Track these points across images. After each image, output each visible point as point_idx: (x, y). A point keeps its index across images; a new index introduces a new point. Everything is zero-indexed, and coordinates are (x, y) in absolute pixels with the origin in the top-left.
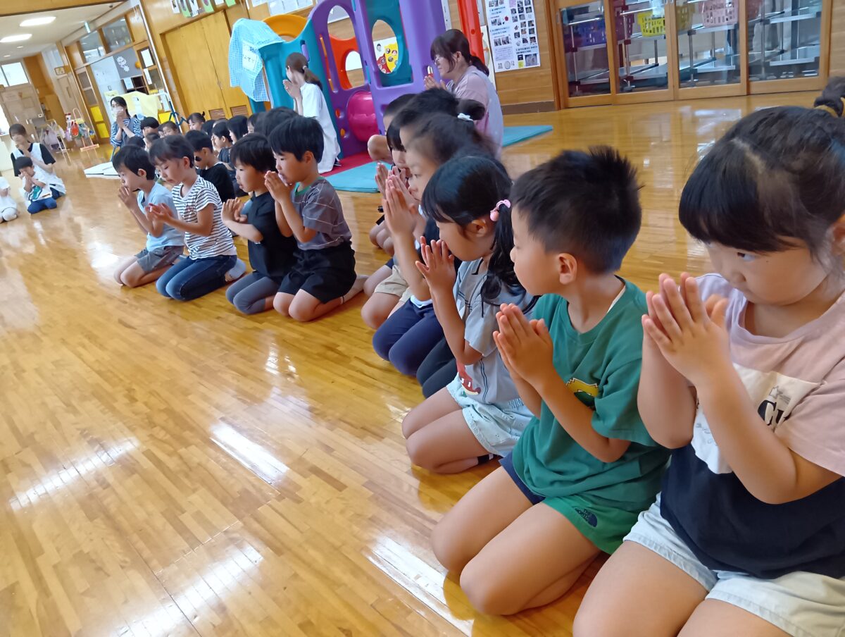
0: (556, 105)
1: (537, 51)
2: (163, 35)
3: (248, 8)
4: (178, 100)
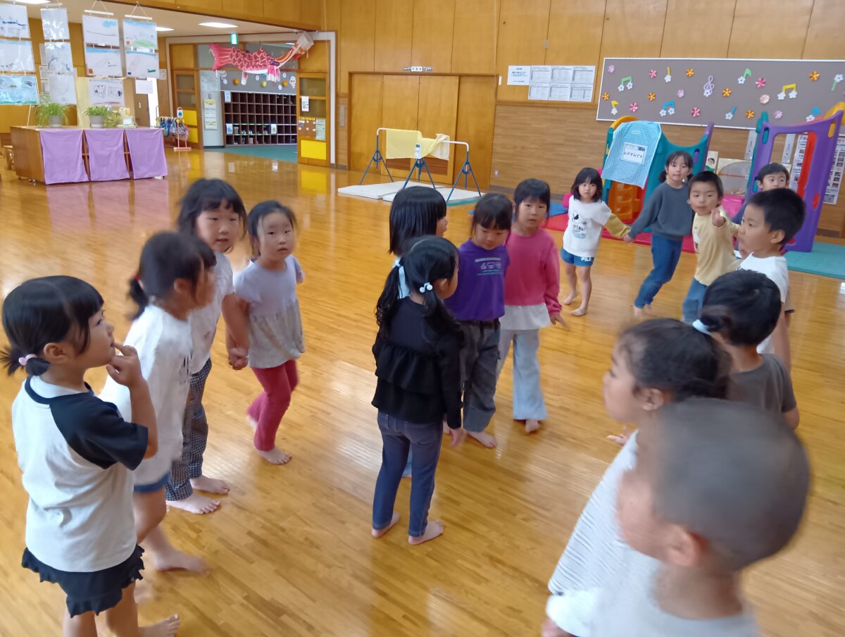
0: (841, 235)
1: (836, 195)
2: (351, 74)
3: (500, 84)
4: (344, 134)
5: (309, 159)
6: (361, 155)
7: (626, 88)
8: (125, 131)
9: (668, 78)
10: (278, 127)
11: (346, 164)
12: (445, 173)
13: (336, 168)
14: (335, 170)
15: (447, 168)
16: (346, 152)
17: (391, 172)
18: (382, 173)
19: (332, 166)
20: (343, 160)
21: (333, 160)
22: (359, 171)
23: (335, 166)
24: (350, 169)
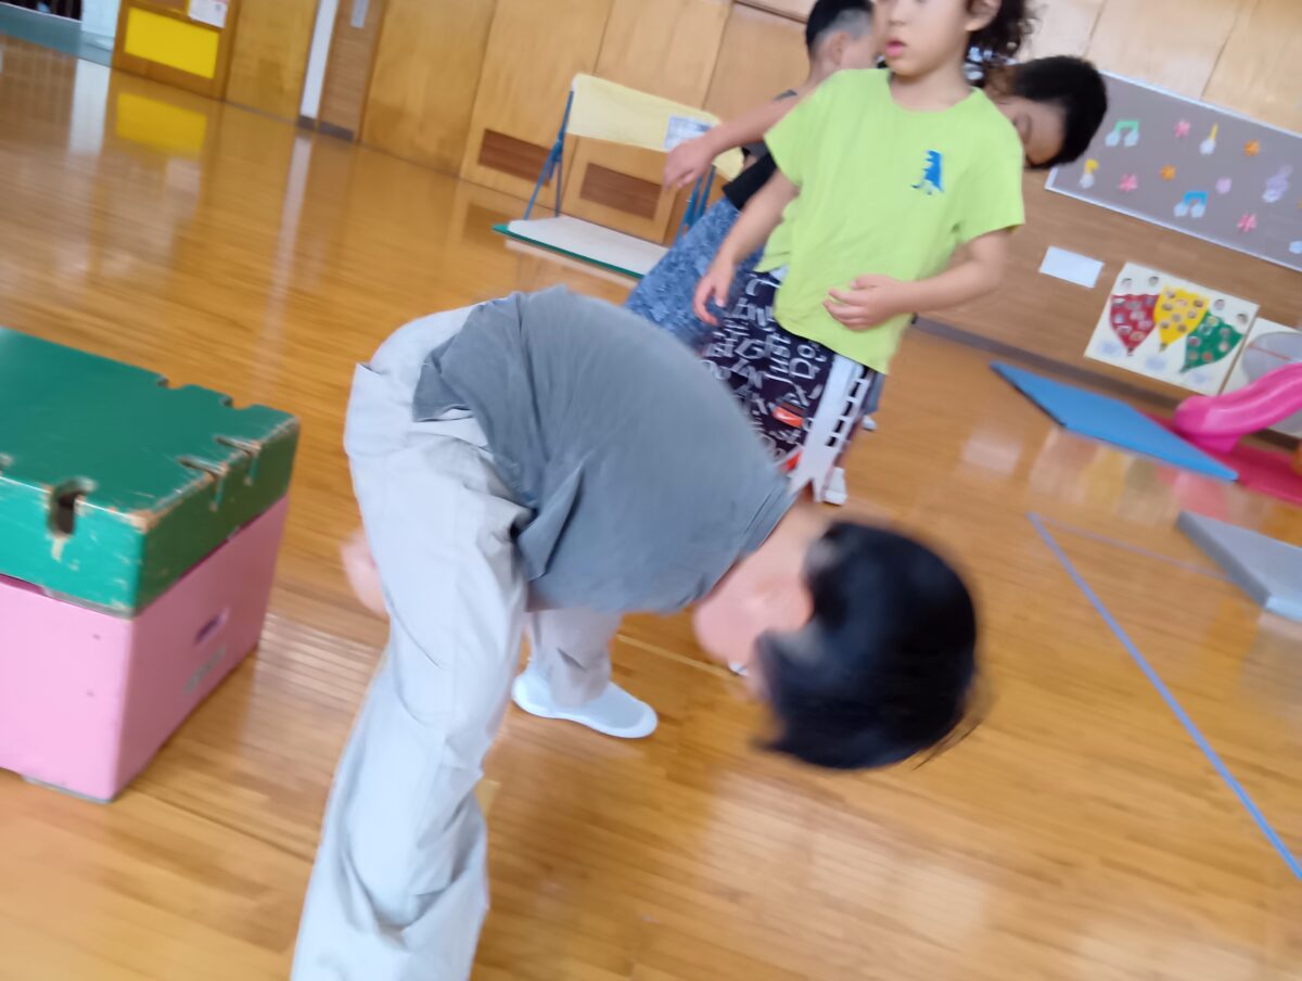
4: (357, 49)
6: (397, 115)
7: (1122, 142)
9: (1208, 146)
11: (353, 126)
12: (649, 214)
13: (319, 131)
14: (315, 135)
15: (657, 203)
17: (491, 176)
18: (463, 174)
19: (305, 124)
20: (345, 115)
21: (310, 108)
22: (385, 152)
23: (317, 125)
24: (359, 142)
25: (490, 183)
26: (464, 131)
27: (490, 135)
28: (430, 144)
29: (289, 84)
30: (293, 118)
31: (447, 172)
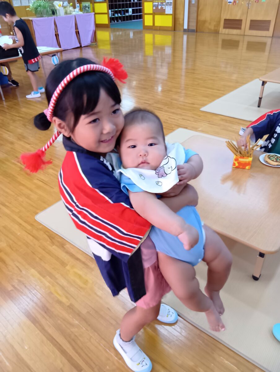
4: (194, 9)
5: (160, 27)
6: (205, 22)
8: (75, 16)
10: (133, 10)
11: (195, 28)
12: (268, 30)
13: (188, 32)
14: (187, 33)
15: (269, 26)
16: (195, 20)
17: (227, 31)
18: (220, 32)
19: (185, 31)
20: (193, 26)
21: (186, 27)
22: (203, 32)
23: (187, 30)
24: (197, 32)
25: (227, 33)
26: (219, 22)
27: (225, 20)
28: (212, 27)
29: (181, 22)
30: (182, 30)
31: (216, 32)
